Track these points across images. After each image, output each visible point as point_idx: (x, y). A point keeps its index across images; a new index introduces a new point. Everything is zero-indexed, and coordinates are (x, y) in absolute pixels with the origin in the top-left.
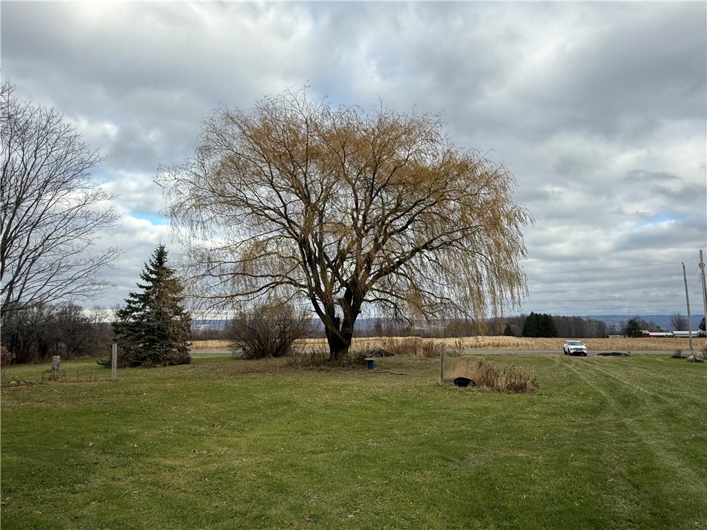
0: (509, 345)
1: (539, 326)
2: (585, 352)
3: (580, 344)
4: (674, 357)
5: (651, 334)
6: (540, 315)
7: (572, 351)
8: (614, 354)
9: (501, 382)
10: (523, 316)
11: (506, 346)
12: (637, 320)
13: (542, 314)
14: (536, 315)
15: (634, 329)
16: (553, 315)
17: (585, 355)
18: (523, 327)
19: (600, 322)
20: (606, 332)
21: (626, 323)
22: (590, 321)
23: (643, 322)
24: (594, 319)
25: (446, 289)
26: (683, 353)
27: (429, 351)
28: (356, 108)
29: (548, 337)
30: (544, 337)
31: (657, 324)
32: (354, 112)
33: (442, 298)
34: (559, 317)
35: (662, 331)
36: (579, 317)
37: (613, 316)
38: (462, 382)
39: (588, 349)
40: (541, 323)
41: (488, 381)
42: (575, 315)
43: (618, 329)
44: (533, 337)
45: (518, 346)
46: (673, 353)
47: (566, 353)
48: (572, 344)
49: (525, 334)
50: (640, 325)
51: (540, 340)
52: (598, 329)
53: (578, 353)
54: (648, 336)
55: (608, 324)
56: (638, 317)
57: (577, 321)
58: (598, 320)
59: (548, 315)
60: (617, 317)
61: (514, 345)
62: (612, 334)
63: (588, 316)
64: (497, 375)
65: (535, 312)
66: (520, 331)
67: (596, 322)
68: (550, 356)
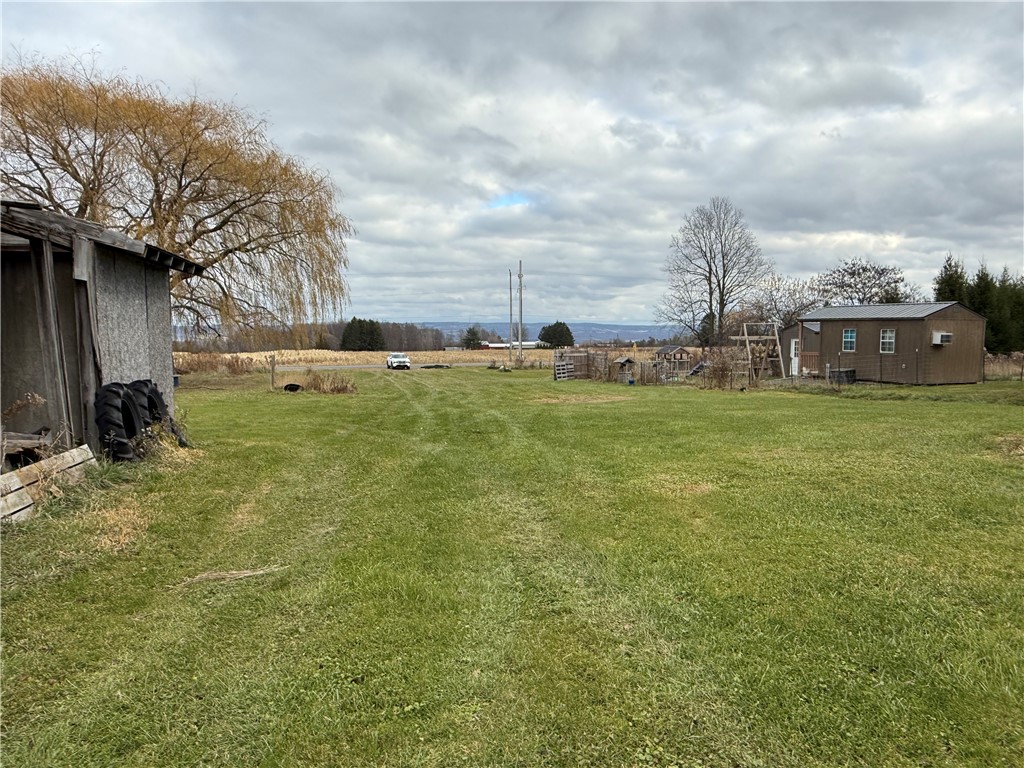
0: (326, 360)
1: (362, 336)
2: (408, 365)
3: (403, 357)
4: (489, 368)
5: (491, 345)
6: (365, 321)
7: (395, 365)
8: (436, 367)
9: (327, 386)
10: (341, 322)
11: (322, 362)
12: (477, 329)
13: (368, 320)
14: (360, 321)
15: (473, 340)
16: (380, 321)
17: (408, 368)
18: (341, 337)
19: (437, 330)
20: (443, 344)
21: (466, 333)
22: (425, 330)
23: (483, 331)
24: (430, 326)
25: (261, 298)
26: (497, 365)
27: (234, 368)
28: (160, 84)
29: (373, 350)
30: (369, 350)
31: (499, 334)
32: (158, 88)
33: (257, 307)
34: (388, 324)
35: (502, 342)
36: (412, 324)
37: (453, 324)
38: (292, 388)
39: (412, 361)
40: (364, 331)
41: (316, 385)
42: (409, 322)
43: (457, 340)
44: (354, 350)
45: (336, 360)
46: (489, 365)
47: (389, 367)
48: (395, 357)
49: (345, 346)
50: (480, 335)
51: (362, 354)
52: (436, 340)
53: (402, 367)
54: (487, 347)
55: (446, 333)
56: (478, 324)
57: (410, 329)
58: (435, 328)
59: (375, 321)
60: (457, 324)
61: (331, 359)
62: (450, 346)
63: (424, 324)
64: (323, 381)
65: (358, 318)
66: (337, 342)
67: (433, 330)
68: (371, 371)
